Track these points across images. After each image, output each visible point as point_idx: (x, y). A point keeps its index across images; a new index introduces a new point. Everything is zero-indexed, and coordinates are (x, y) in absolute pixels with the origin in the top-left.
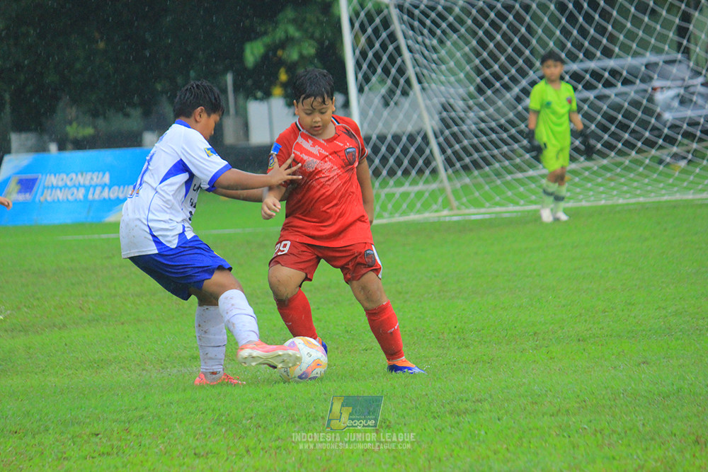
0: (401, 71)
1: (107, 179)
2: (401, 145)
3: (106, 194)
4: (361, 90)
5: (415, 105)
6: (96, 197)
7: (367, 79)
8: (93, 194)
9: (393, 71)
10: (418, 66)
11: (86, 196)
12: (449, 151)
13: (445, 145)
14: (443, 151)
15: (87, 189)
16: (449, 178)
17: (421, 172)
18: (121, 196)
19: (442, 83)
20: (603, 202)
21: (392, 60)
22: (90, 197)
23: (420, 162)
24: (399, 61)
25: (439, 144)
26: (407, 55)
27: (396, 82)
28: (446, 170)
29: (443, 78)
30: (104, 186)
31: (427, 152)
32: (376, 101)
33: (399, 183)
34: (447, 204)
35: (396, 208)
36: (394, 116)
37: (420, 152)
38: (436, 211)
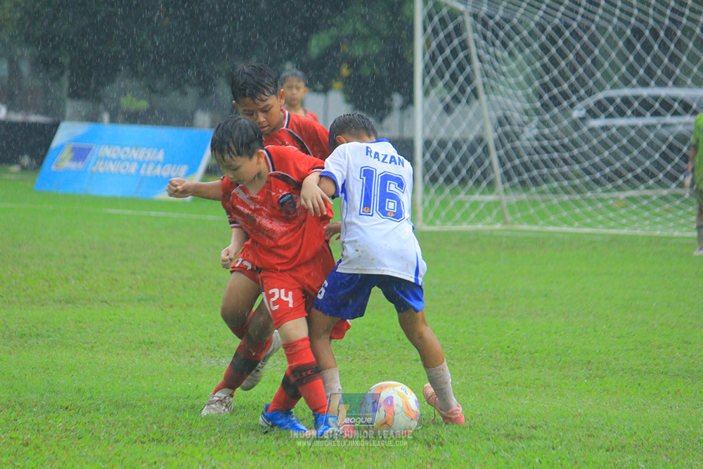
0: (469, 80)
1: (161, 156)
2: (461, 153)
3: (158, 171)
4: (426, 93)
5: (478, 116)
6: (149, 172)
7: (433, 82)
8: (146, 170)
9: (461, 79)
10: (487, 76)
11: (138, 171)
12: (509, 165)
13: (505, 158)
14: (502, 164)
15: (140, 164)
16: (505, 191)
17: (478, 182)
18: (173, 174)
19: (509, 97)
20: (658, 233)
21: (461, 68)
22: (142, 172)
23: (478, 173)
24: (468, 69)
25: (500, 158)
26: (476, 64)
27: (462, 90)
28: (503, 183)
29: (510, 91)
30: (157, 163)
31: (487, 163)
32: (440, 107)
33: (454, 192)
34: (502, 217)
35: (449, 217)
36: (457, 124)
37: (479, 162)
38: (490, 224)
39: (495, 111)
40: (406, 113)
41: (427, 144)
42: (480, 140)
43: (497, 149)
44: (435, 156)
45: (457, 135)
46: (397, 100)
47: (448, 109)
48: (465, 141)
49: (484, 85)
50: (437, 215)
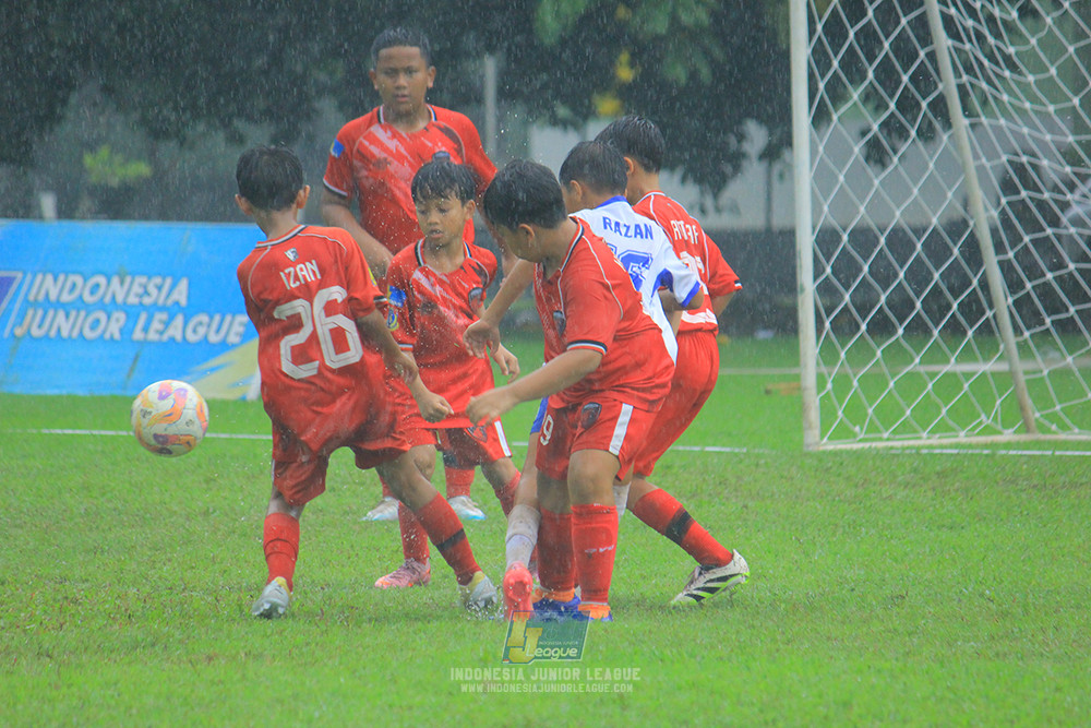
0: (924, 80)
1: (181, 294)
3: (175, 331)
4: (820, 117)
5: (951, 167)
6: (152, 336)
7: (836, 93)
8: (146, 330)
11: (126, 331)
14: (1014, 285)
15: (132, 313)
16: (1022, 347)
17: (953, 331)
18: (214, 338)
19: (1024, 117)
21: (904, 53)
22: (138, 335)
24: (923, 55)
25: (1006, 267)
26: (941, 41)
27: (908, 105)
28: (1017, 331)
29: (1027, 107)
30: (172, 311)
32: (858, 149)
33: (897, 356)
34: (1017, 414)
35: (887, 416)
36: (898, 189)
37: (957, 281)
38: (988, 430)
39: (992, 155)
40: (777, 167)
41: (826, 239)
42: (957, 227)
43: (999, 248)
44: (846, 269)
45: (898, 217)
46: (756, 136)
47: (876, 154)
48: (918, 232)
49: (962, 90)
50: (855, 413)
